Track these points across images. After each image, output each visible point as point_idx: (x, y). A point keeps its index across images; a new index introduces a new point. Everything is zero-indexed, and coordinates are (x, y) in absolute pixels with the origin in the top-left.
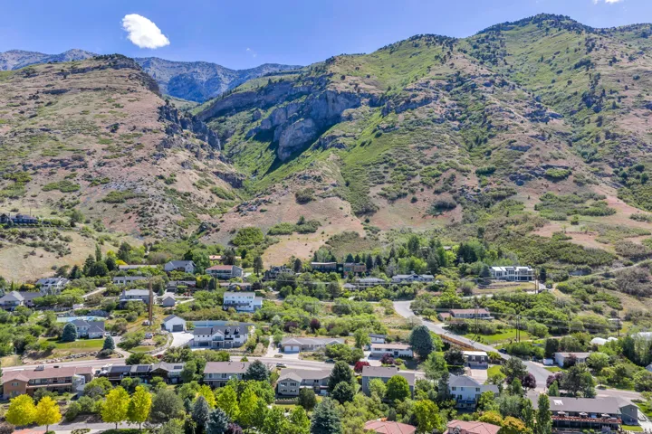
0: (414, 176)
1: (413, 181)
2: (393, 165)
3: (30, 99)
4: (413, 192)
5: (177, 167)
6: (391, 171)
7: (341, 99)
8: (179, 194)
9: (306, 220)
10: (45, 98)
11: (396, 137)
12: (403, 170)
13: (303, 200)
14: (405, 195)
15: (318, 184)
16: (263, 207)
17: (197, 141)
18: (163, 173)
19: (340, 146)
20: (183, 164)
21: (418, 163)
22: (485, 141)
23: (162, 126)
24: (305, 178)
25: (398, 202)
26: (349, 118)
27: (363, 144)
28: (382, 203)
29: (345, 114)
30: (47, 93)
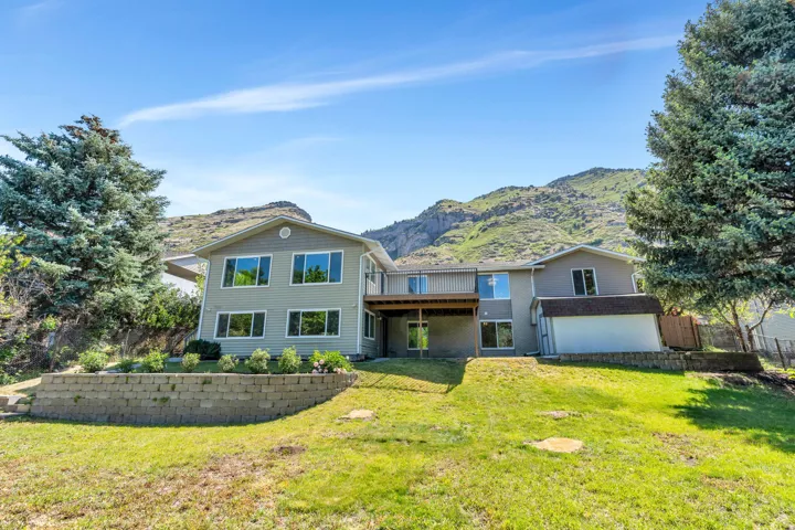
0: (524, 250)
1: (524, 253)
2: (502, 244)
3: (215, 224)
6: (501, 249)
7: (449, 217)
10: (224, 224)
11: (500, 229)
12: (512, 247)
15: (433, 259)
19: (452, 242)
21: (525, 242)
22: (583, 225)
24: (422, 255)
26: (457, 227)
27: (471, 238)
29: (454, 224)
30: (227, 222)
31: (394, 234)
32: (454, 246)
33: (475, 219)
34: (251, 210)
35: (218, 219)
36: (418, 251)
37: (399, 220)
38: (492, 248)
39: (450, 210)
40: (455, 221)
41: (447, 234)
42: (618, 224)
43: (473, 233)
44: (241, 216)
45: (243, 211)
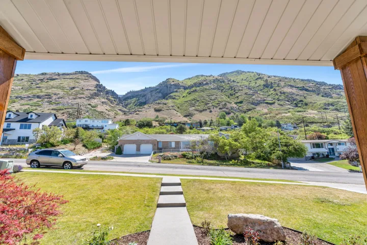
0: (208, 104)
1: (208, 105)
2: (198, 101)
3: (39, 80)
4: (209, 109)
5: (99, 103)
6: (198, 103)
7: (173, 87)
8: (97, 111)
9: (159, 117)
11: (197, 93)
12: (203, 102)
13: (157, 110)
14: (206, 110)
15: (165, 106)
16: (138, 112)
17: (113, 99)
18: (91, 103)
19: (174, 98)
20: (103, 102)
21: (209, 100)
22: (234, 94)
23: (96, 89)
24: (159, 103)
25: (203, 113)
26: (177, 91)
27: (183, 97)
28: (196, 112)
29: (175, 90)
30: (47, 79)
31: (145, 93)
32: (175, 100)
33: (185, 88)
34: (63, 74)
35: (42, 77)
36: (157, 102)
37: (147, 87)
38: (193, 102)
39: (172, 83)
40: (175, 88)
41: (171, 95)
42: (249, 94)
43: (184, 95)
44: (57, 77)
45: (59, 75)
